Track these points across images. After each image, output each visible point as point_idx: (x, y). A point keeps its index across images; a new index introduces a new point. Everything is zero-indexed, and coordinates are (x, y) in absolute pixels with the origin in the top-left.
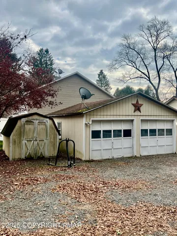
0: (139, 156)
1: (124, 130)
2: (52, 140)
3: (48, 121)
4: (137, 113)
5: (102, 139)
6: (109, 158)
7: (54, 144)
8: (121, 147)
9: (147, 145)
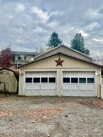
0: (60, 96)
1: (49, 78)
2: (13, 83)
3: (11, 72)
4: (59, 66)
5: (33, 83)
6: (38, 95)
7: (14, 85)
8: (47, 89)
9: (69, 89)
